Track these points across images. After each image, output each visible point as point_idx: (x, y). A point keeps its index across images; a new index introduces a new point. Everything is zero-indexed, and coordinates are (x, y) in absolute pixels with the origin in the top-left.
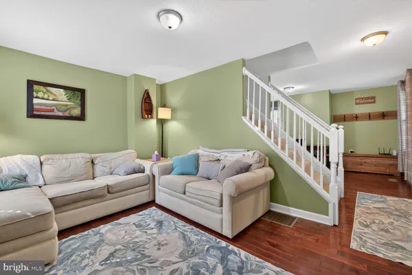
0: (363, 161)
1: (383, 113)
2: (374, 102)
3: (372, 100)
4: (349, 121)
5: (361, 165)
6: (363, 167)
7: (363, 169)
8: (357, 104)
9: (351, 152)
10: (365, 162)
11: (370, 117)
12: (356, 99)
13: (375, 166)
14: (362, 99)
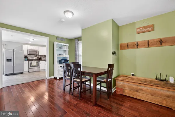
0: (140, 87)
1: (161, 39)
2: (153, 30)
3: (151, 28)
4: (131, 48)
5: (137, 91)
6: (138, 94)
7: (139, 96)
8: (138, 33)
9: (133, 75)
10: (141, 89)
11: (148, 44)
12: (137, 29)
13: (151, 95)
14: (142, 28)
